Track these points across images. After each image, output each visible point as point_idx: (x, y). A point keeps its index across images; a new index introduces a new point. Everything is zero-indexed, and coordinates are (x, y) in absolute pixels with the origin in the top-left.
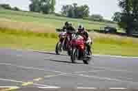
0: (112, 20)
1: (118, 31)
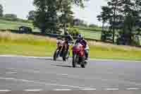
0: (27, 19)
1: (34, 31)
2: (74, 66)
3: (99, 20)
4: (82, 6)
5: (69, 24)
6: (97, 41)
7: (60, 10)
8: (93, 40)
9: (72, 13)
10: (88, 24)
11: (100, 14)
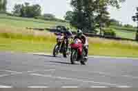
2: (72, 63)
3: (134, 20)
4: (118, 7)
5: (104, 24)
6: (132, 40)
7: (96, 10)
8: (128, 40)
9: (108, 14)
10: (123, 24)
11: (135, 15)
